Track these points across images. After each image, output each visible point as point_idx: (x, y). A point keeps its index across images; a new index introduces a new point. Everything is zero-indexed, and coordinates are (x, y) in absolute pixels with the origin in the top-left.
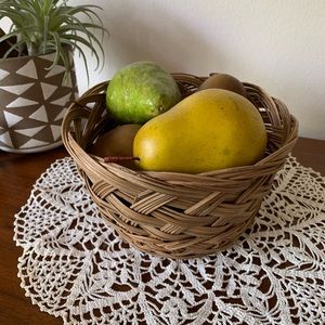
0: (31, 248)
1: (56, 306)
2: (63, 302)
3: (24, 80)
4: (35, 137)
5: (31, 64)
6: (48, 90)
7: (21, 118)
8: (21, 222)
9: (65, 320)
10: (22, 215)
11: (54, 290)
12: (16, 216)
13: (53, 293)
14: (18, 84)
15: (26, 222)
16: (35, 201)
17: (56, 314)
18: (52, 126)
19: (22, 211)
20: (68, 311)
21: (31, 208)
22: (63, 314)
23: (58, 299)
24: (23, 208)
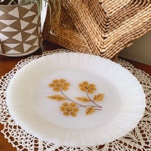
0: (3, 93)
1: (3, 120)
2: (6, 119)
3: (12, 18)
4: (14, 49)
5: (16, 9)
6: (24, 24)
7: (8, 38)
8: (3, 80)
9: (5, 126)
10: (5, 77)
11: (5, 113)
12: (2, 77)
13: (3, 114)
14: (8, 19)
15: (5, 80)
16: (13, 73)
17: (2, 123)
18: (24, 44)
19: (5, 75)
20: (8, 124)
21: (10, 75)
22: (5, 124)
23: (5, 117)
24: (6, 74)
